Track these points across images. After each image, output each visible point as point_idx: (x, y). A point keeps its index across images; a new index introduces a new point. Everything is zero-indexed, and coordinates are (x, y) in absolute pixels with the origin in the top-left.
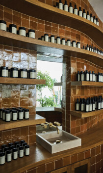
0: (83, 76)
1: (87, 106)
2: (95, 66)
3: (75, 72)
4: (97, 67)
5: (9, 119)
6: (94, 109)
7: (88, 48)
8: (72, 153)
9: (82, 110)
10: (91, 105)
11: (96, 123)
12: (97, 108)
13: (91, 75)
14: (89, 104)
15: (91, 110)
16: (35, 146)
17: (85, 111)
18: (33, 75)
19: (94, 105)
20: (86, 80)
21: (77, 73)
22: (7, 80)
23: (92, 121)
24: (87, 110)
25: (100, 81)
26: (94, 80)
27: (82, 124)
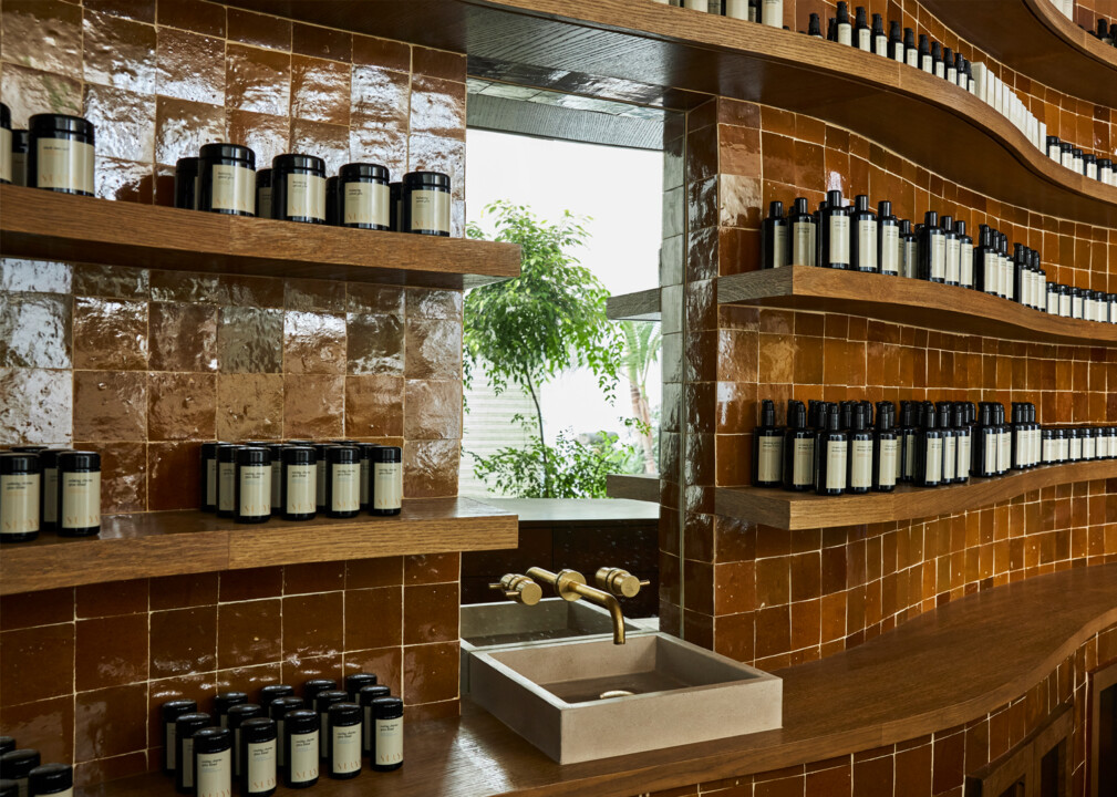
0: (804, 233)
1: (837, 449)
2: (921, 178)
3: (753, 211)
4: (936, 185)
5: (258, 499)
6: (889, 477)
7: (845, 32)
8: (708, 768)
9: (799, 478)
10: (864, 446)
11: (927, 602)
12: (913, 478)
13: (868, 226)
14: (850, 437)
15: (863, 479)
16: (450, 720)
17: (817, 488)
18: (430, 210)
19: (890, 447)
20: (827, 264)
21: (764, 215)
22: (246, 233)
23: (891, 582)
24: (836, 480)
25: (937, 271)
26: (891, 263)
27: (804, 588)
